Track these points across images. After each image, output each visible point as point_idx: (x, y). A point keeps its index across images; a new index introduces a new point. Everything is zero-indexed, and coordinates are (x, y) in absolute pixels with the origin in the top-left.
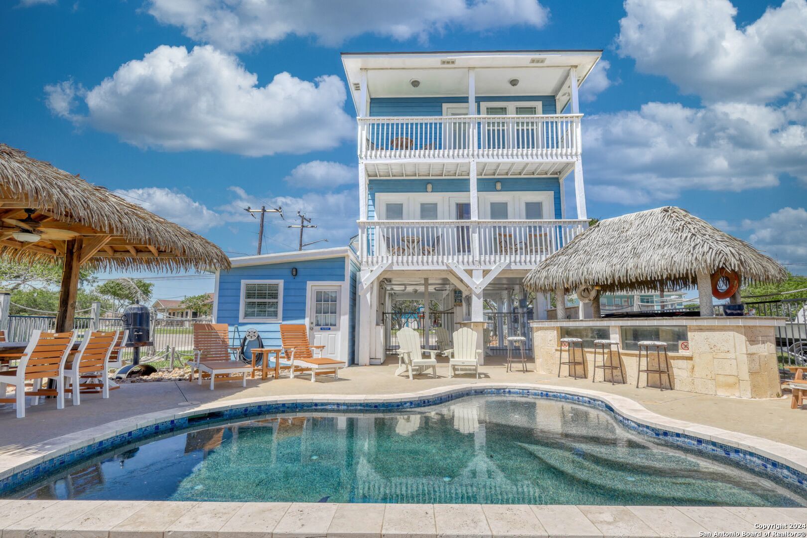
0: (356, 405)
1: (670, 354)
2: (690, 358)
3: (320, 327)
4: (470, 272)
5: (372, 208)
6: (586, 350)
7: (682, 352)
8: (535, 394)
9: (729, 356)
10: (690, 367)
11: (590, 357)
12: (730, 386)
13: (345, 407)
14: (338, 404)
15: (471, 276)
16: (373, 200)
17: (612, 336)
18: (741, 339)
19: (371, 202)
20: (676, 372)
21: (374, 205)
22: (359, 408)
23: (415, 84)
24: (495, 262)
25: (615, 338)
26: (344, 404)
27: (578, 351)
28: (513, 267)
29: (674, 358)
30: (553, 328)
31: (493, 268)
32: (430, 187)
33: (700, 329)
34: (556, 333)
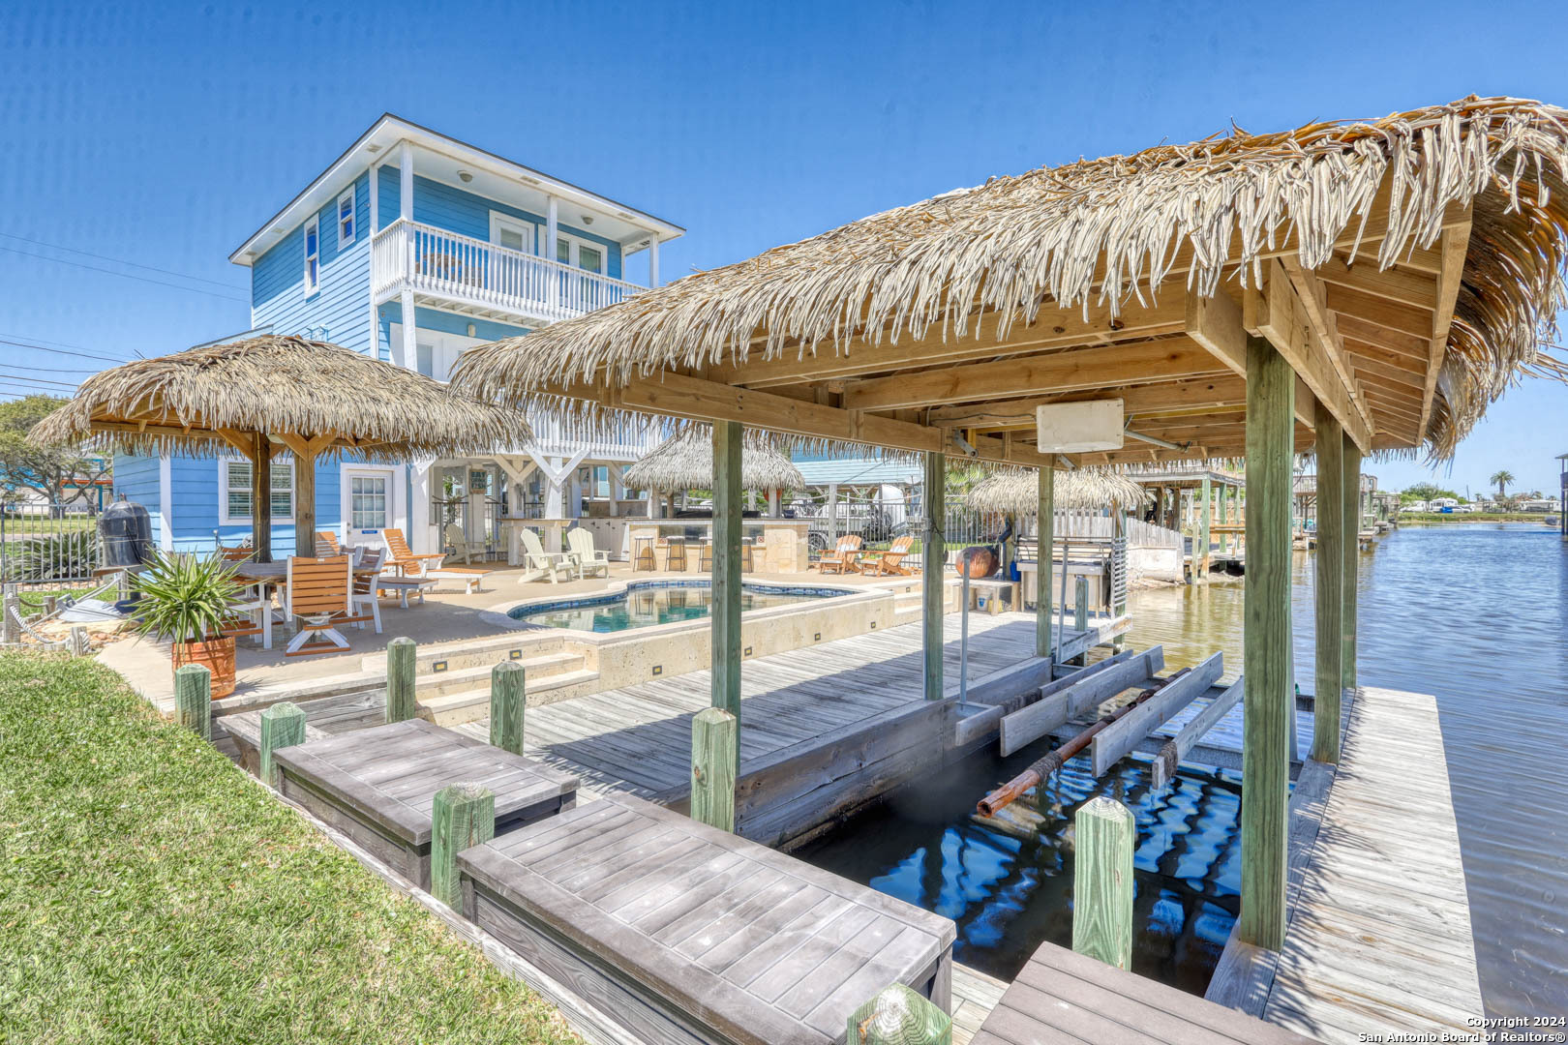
1: (752, 546)
2: (764, 549)
3: (360, 530)
4: (547, 459)
5: (385, 346)
6: (686, 546)
7: (759, 545)
9: (788, 545)
10: (764, 554)
11: (689, 552)
15: (549, 463)
16: (387, 333)
18: (795, 534)
19: (383, 336)
20: (754, 558)
21: (388, 342)
23: (466, 177)
24: (575, 449)
27: (677, 548)
28: (593, 456)
29: (754, 549)
30: (653, 527)
31: (573, 457)
32: (473, 330)
33: (772, 527)
34: (656, 531)
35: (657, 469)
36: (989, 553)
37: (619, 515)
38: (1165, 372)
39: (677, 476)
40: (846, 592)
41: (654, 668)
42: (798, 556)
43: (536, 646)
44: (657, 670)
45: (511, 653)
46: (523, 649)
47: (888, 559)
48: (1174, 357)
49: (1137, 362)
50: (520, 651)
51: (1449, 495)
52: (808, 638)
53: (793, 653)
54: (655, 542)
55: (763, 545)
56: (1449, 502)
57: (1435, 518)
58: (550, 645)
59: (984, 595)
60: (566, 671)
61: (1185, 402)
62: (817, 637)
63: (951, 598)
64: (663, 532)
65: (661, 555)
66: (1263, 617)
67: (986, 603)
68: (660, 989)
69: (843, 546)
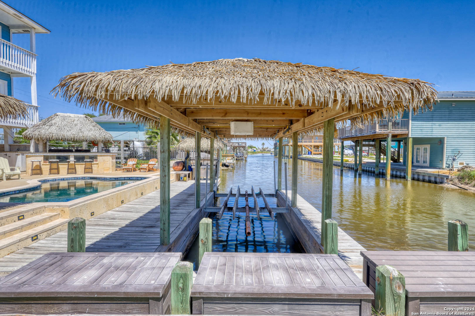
0: (23, 190)
1: (92, 163)
2: (98, 164)
6: (59, 164)
7: (94, 162)
8: (59, 180)
9: (108, 162)
10: (97, 166)
11: (60, 166)
12: (107, 170)
13: (18, 192)
14: (15, 191)
17: (71, 158)
18: (111, 158)
20: (93, 168)
22: (24, 191)
25: (72, 159)
26: (18, 191)
27: (54, 165)
29: (93, 164)
30: (41, 156)
33: (101, 156)
34: (42, 158)
35: (43, 131)
36: (183, 163)
37: (11, 151)
38: (282, 117)
39: (54, 135)
40: (145, 178)
41: (91, 213)
42: (112, 166)
43: (32, 212)
44: (92, 214)
45: (19, 217)
46: (25, 214)
47: (150, 166)
48: (284, 114)
49: (275, 114)
50: (23, 216)
51: (255, 147)
52: (139, 195)
53: (137, 200)
54: (42, 163)
55: (97, 162)
56: (255, 149)
57: (253, 153)
58: (38, 211)
59: (182, 176)
60: (52, 221)
61: (267, 124)
62: (142, 194)
63: (173, 177)
64: (46, 158)
65: (46, 168)
66: (329, 175)
67: (183, 178)
68: (318, 296)
69: (130, 162)
